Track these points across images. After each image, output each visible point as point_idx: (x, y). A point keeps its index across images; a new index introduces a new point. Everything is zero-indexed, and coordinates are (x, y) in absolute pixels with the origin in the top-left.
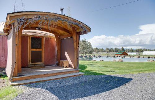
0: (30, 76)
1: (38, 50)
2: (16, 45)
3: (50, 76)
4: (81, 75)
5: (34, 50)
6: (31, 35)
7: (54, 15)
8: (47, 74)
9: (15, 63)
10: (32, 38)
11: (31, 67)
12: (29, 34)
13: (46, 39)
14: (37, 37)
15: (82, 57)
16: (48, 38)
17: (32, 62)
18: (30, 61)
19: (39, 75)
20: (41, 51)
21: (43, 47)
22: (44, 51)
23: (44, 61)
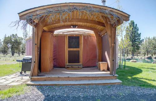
0: (49, 77)
1: (75, 49)
2: (36, 44)
3: (72, 80)
4: (116, 84)
5: (72, 49)
6: (68, 35)
7: (67, 6)
8: (68, 77)
9: (34, 62)
10: (69, 37)
11: (68, 68)
12: (66, 33)
13: (84, 37)
14: (75, 36)
15: (151, 58)
16: (87, 36)
17: (69, 63)
18: (67, 61)
19: (59, 77)
20: (79, 51)
21: (82, 46)
22: (82, 51)
23: (82, 62)
